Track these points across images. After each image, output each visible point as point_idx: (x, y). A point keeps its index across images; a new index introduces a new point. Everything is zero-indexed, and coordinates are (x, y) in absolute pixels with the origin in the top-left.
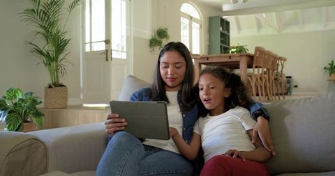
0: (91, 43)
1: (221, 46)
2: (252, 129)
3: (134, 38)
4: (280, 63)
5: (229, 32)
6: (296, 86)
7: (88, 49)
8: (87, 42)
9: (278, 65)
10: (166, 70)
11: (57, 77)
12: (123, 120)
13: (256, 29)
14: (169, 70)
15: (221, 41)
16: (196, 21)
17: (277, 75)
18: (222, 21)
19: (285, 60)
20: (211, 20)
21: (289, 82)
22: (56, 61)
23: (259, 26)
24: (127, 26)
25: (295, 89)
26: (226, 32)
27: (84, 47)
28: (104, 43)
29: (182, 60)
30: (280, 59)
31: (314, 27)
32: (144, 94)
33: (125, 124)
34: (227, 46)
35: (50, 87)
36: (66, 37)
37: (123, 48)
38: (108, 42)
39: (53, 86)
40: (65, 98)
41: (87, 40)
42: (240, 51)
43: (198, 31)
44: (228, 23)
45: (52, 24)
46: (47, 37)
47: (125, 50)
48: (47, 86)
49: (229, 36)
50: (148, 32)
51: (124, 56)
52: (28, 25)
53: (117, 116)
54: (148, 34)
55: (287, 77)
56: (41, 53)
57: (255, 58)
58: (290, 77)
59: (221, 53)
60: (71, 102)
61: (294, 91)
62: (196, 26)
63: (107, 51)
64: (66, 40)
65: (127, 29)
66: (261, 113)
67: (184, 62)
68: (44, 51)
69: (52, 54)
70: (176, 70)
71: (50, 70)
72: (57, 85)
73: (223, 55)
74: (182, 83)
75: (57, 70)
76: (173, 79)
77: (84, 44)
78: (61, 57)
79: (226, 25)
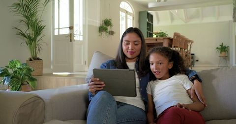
0: (59, 29)
1: (147, 32)
2: (191, 89)
3: (88, 25)
4: (189, 44)
5: (152, 22)
6: (197, 61)
7: (56, 33)
8: (56, 28)
9: (188, 45)
10: (128, 46)
11: (36, 53)
12: (103, 83)
13: (170, 21)
14: (130, 46)
15: (148, 28)
16: (130, 14)
17: (187, 53)
18: (148, 14)
19: (192, 42)
20: (140, 14)
21: (192, 58)
22: (35, 41)
23: (172, 19)
24: (83, 17)
25: (196, 62)
26: (150, 22)
27: (53, 32)
28: (69, 29)
29: (139, 39)
30: (190, 41)
31: (210, 20)
32: (110, 64)
33: (104, 85)
34: (151, 32)
35: (31, 60)
36: (42, 24)
37: (80, 33)
38: (71, 28)
39: (33, 59)
40: (42, 68)
41: (56, 26)
42: (162, 36)
43: (132, 21)
44: (152, 16)
45: (32, 15)
46: (28, 24)
47: (82, 34)
48: (28, 59)
49: (152, 25)
50: (98, 21)
51: (81, 38)
52: (14, 15)
53: (98, 79)
54: (98, 23)
55: (192, 54)
56: (24, 35)
57: (174, 40)
58: (194, 54)
59: (147, 37)
60: (45, 71)
61: (196, 64)
62: (130, 18)
63: (71, 34)
64: (42, 27)
65: (83, 19)
66: (196, 78)
67: (140, 41)
68: (26, 34)
69: (32, 36)
70: (135, 47)
71: (30, 48)
72: (35, 58)
73: (149, 38)
74: (139, 56)
75: (36, 48)
76: (132, 53)
77: (54, 29)
78: (38, 38)
79: (150, 17)
